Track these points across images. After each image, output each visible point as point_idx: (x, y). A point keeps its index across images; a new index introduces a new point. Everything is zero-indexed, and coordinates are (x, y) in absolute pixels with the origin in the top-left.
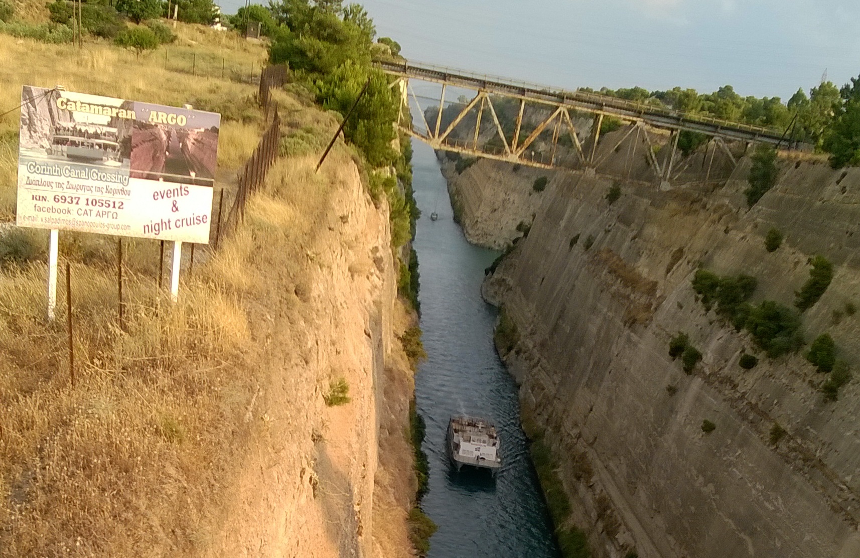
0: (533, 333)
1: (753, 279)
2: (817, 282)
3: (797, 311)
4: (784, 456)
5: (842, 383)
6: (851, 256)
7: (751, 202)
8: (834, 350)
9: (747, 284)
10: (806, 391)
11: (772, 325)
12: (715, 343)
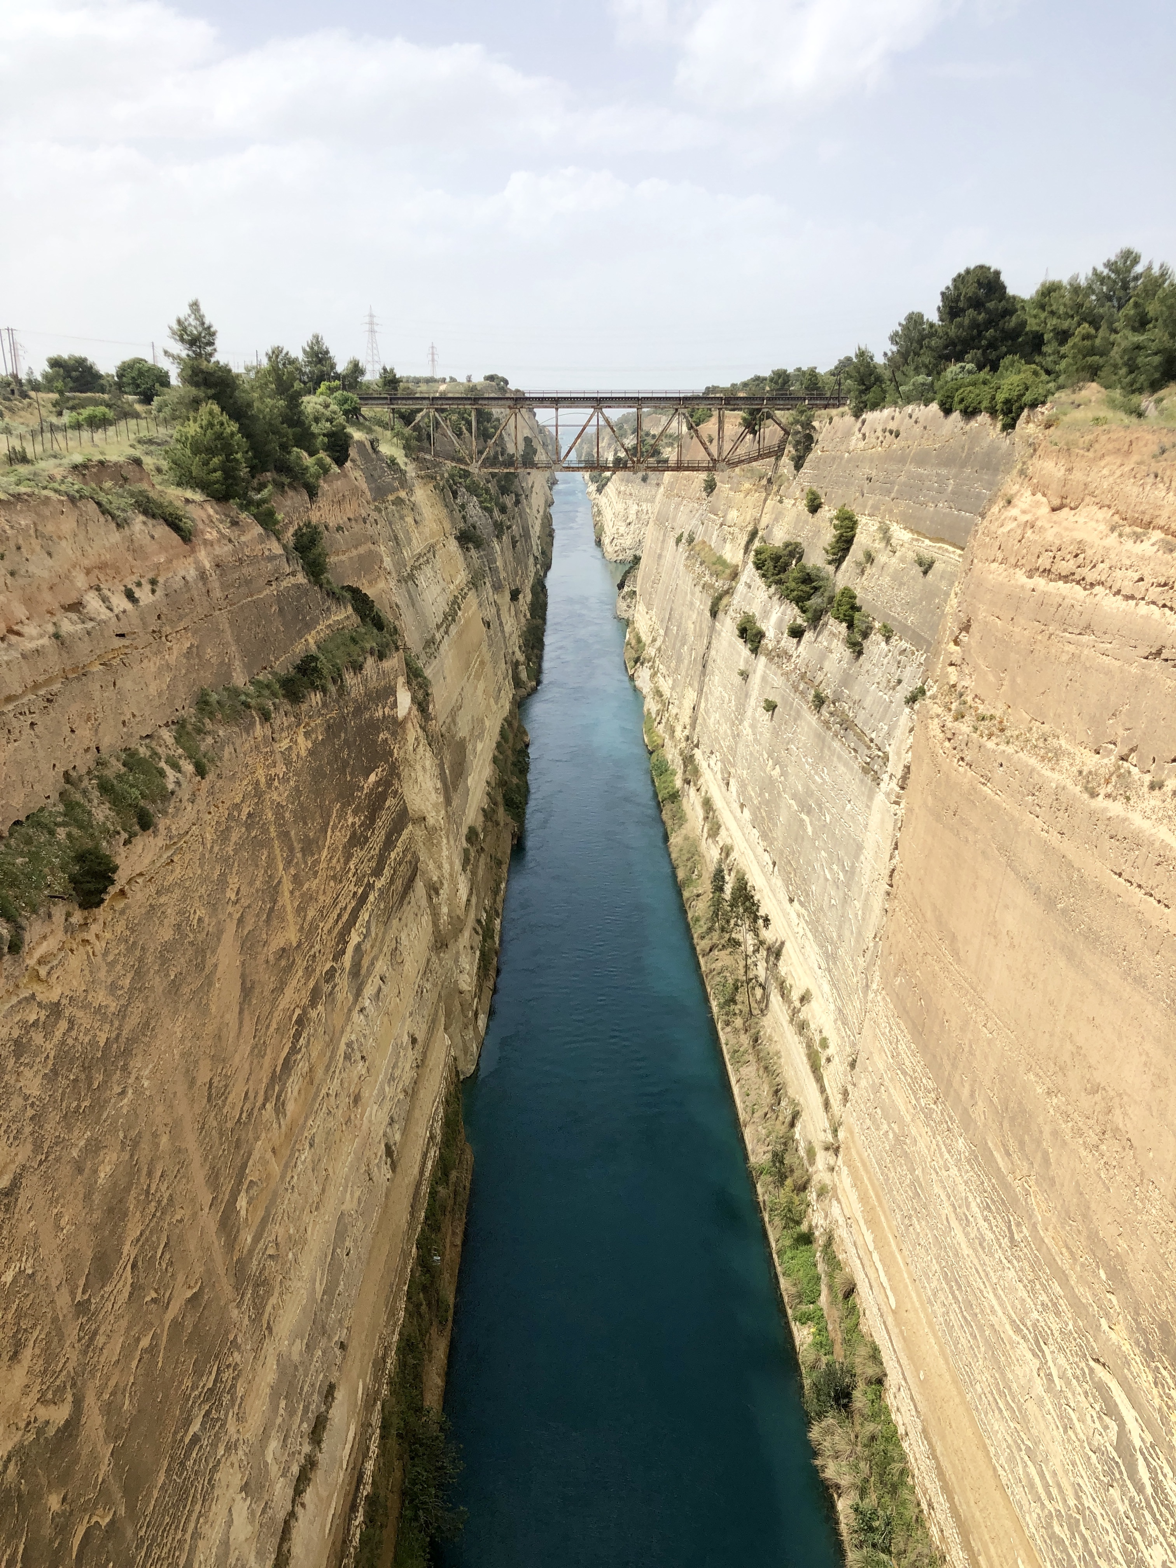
0: (654, 640)
1: (797, 545)
2: (841, 536)
3: (831, 568)
4: (826, 723)
5: (865, 635)
6: (870, 502)
7: (798, 466)
8: (858, 602)
9: (794, 551)
10: (840, 651)
11: (806, 588)
12: (774, 617)
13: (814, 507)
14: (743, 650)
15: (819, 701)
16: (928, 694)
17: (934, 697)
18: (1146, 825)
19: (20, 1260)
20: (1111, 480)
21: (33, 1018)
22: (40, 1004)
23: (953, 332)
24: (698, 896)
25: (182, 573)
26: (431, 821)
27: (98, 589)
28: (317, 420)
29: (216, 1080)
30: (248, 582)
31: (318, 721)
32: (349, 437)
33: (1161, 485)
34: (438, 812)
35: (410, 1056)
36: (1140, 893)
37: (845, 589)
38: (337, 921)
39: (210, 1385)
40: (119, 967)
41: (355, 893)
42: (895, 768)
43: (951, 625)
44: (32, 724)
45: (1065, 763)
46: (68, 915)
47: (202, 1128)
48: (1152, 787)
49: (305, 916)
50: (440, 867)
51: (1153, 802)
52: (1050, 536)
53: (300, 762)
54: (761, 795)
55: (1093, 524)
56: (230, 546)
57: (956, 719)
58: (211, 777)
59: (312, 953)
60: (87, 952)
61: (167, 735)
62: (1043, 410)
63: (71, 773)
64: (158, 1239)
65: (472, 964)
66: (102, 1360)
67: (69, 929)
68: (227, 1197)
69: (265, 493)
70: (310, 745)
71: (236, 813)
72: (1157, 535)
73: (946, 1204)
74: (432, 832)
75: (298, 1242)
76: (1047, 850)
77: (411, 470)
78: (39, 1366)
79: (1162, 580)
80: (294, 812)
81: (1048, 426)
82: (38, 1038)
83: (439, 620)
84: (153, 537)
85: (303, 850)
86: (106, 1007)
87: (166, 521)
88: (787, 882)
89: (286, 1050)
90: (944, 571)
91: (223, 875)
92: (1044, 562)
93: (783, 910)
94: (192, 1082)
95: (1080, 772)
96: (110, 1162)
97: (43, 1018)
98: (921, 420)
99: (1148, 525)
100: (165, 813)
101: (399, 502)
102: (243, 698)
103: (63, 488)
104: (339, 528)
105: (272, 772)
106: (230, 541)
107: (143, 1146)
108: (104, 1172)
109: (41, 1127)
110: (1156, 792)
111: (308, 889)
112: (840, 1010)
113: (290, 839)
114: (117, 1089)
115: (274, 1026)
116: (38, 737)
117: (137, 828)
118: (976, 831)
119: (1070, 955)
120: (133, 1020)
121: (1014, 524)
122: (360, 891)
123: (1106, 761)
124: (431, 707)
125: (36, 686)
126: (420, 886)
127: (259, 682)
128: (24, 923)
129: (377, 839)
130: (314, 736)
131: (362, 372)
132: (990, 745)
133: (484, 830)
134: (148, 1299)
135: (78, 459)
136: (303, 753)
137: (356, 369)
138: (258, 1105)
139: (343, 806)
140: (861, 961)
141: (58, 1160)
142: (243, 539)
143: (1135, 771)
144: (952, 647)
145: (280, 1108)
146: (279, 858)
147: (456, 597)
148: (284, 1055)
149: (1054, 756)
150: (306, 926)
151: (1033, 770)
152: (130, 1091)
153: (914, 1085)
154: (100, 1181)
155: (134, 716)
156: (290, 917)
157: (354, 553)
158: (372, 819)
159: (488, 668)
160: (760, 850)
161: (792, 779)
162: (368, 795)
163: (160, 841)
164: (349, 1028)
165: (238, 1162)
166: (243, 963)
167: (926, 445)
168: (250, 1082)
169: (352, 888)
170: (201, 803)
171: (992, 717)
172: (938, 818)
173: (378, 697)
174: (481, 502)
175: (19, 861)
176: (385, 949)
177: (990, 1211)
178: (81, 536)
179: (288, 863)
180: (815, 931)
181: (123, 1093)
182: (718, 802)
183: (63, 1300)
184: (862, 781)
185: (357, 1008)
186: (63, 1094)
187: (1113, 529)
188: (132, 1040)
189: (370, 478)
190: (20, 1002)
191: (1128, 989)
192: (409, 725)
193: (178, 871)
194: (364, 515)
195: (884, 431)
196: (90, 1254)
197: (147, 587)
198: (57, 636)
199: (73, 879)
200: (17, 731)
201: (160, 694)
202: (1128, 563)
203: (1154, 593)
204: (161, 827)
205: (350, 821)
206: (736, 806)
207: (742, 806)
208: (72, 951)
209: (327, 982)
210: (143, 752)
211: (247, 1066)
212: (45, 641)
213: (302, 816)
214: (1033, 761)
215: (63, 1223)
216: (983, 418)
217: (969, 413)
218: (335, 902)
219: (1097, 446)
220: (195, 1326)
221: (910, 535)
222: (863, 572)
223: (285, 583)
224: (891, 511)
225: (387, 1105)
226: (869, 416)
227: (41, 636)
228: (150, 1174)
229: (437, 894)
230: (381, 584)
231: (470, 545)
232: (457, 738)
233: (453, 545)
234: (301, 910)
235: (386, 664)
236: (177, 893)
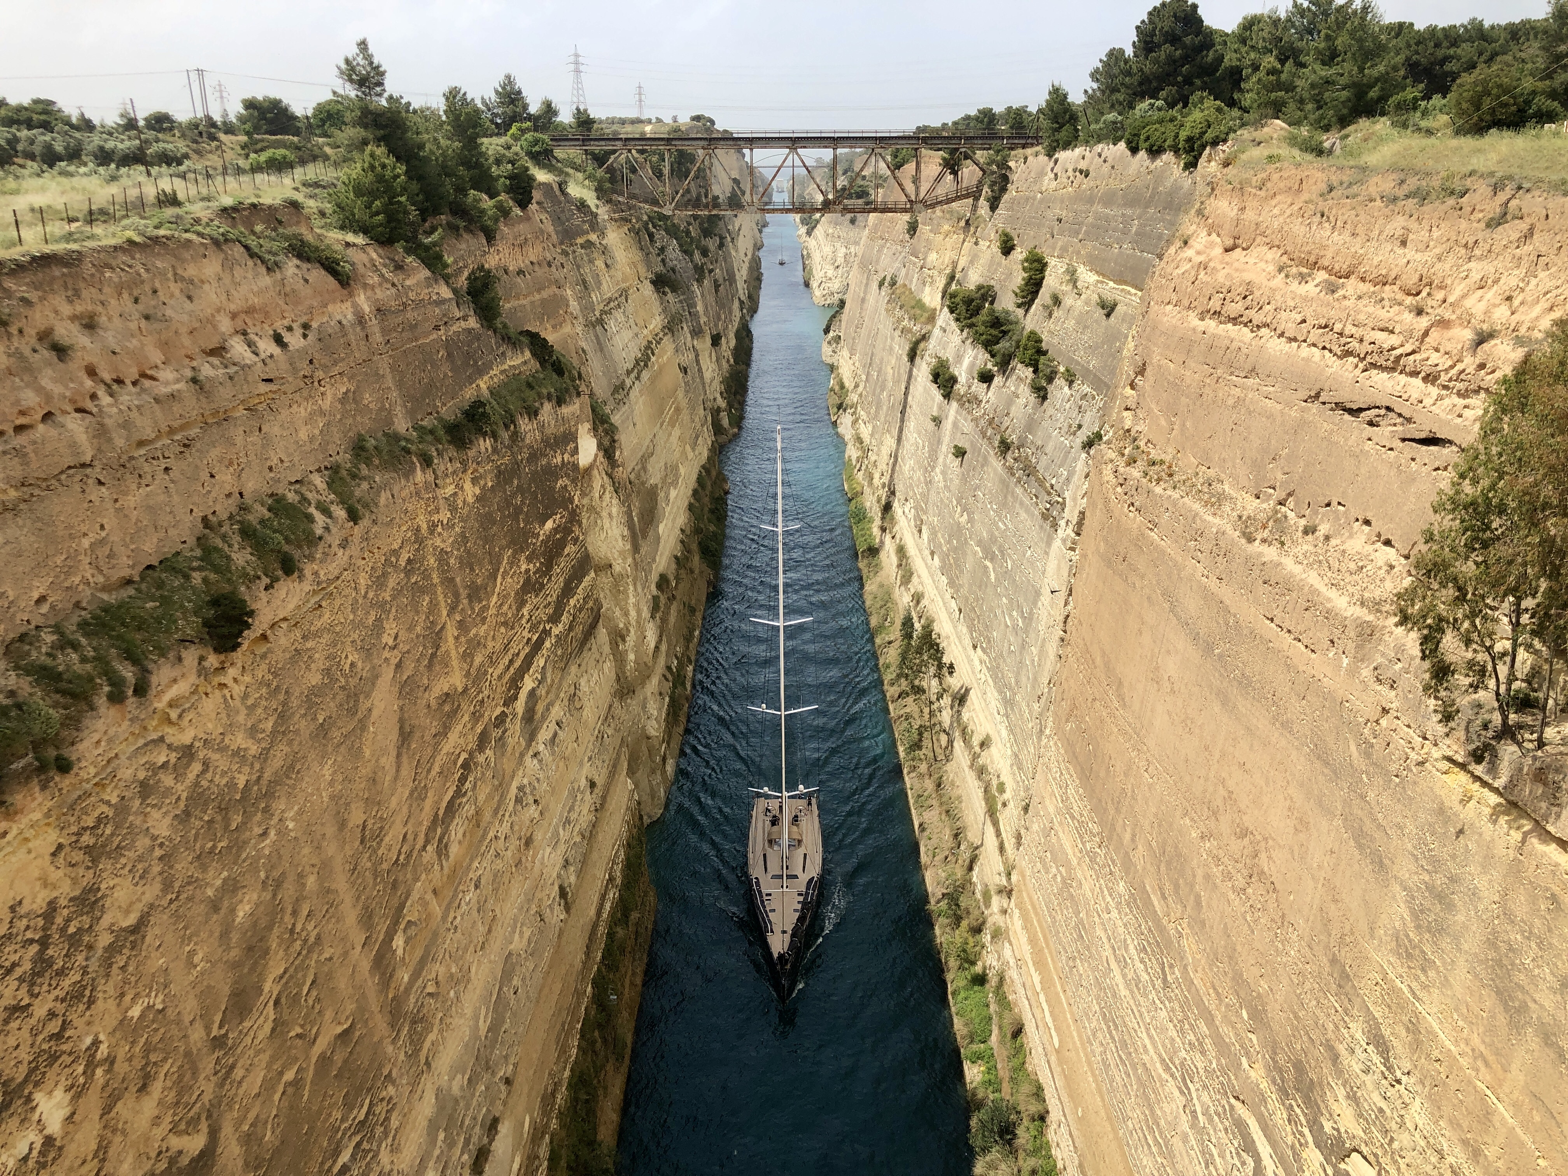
0: (857, 386)
1: (990, 288)
2: (1030, 278)
3: (1020, 312)
4: (1011, 468)
5: (1050, 380)
6: (1060, 244)
7: (993, 208)
8: (1044, 346)
9: (986, 294)
10: (1026, 395)
11: (995, 332)
12: (966, 362)
13: (1007, 249)
14: (937, 394)
15: (1005, 447)
16: (1105, 439)
17: (1109, 442)
18: (1297, 569)
19: (148, 995)
20: (1281, 219)
21: (162, 759)
22: (170, 747)
23: (1149, 67)
24: (890, 643)
25: (338, 318)
26: (617, 568)
27: (245, 333)
28: (498, 162)
29: (370, 822)
30: (413, 327)
31: (488, 467)
32: (532, 179)
33: (1327, 225)
34: (624, 559)
35: (589, 800)
36: (1289, 639)
37: (1032, 333)
38: (508, 667)
39: (362, 1117)
40: (260, 711)
41: (529, 639)
42: (1071, 514)
43: (1127, 369)
44: (167, 469)
45: (1227, 508)
46: (202, 659)
47: (355, 869)
48: (1306, 532)
49: (472, 662)
50: (626, 614)
51: (1305, 547)
52: (1221, 277)
53: (467, 509)
54: (949, 542)
55: (1262, 265)
56: (393, 290)
57: (1128, 464)
58: (365, 523)
59: (480, 697)
60: (224, 696)
61: (318, 481)
62: (1225, 148)
63: (210, 517)
64: (305, 976)
65: (660, 710)
66: (241, 1092)
67: (202, 672)
68: (381, 937)
69: (435, 236)
70: (478, 491)
71: (393, 559)
72: (1322, 276)
73: (1107, 946)
74: (618, 580)
75: (462, 980)
76: (1207, 595)
77: (603, 212)
78: (171, 1097)
79: (1323, 322)
80: (460, 559)
81: (1226, 164)
82: (168, 780)
83: (630, 366)
84: (306, 281)
85: (469, 597)
86: (245, 749)
87: (322, 265)
88: (971, 629)
89: (450, 793)
90: (1125, 314)
91: (378, 620)
92: (1215, 304)
93: (968, 657)
94: (342, 825)
95: (1240, 517)
96: (249, 902)
97: (173, 760)
98: (1109, 159)
99: (1314, 265)
100: (311, 558)
101: (588, 245)
102: (403, 443)
103: (207, 231)
104: (520, 272)
105: (435, 518)
106: (393, 285)
107: (285, 885)
108: (243, 911)
109: (171, 867)
110: (1310, 537)
111: (476, 635)
112: (1016, 756)
113: (455, 586)
114: (258, 830)
115: (436, 769)
116: (172, 481)
117: (280, 573)
118: (1142, 577)
119: (1225, 702)
120: (277, 762)
121: (1189, 266)
122: (535, 638)
123: (1265, 505)
124: (617, 453)
125: (172, 431)
126: (602, 634)
127: (422, 427)
128: (151, 666)
129: (555, 586)
130: (482, 483)
131: (555, 113)
132: (1158, 490)
133: (677, 578)
134: (292, 1034)
135: (228, 201)
136: (470, 499)
137: (549, 110)
138: (418, 847)
139: (515, 552)
140: (1036, 706)
141: (190, 899)
142: (408, 283)
143: (1291, 515)
144: (1128, 391)
145: (442, 850)
146: (443, 604)
147: (650, 342)
148: (447, 797)
149: (1217, 501)
150: (473, 672)
151: (1197, 514)
152: (272, 833)
153: (1081, 831)
154: (238, 920)
155: (282, 461)
156: (455, 663)
157: (537, 297)
158: (549, 565)
159: (685, 416)
160: (948, 596)
161: (978, 525)
162: (545, 542)
163: (307, 586)
164: (520, 773)
165: (395, 902)
166: (401, 709)
167: (1114, 184)
168: (409, 825)
169: (526, 634)
170: (354, 549)
171: (1162, 462)
172: (1109, 564)
173: (557, 443)
174: (681, 246)
175: (150, 605)
176: (562, 695)
177: (1146, 953)
178: (227, 280)
179: (452, 609)
180: (995, 678)
181: (265, 834)
182: (912, 550)
183: (197, 1035)
184: (1041, 527)
185: (531, 753)
186: (196, 836)
187: (1280, 270)
188: (275, 782)
189: (557, 220)
190: (146, 745)
191: (1276, 735)
192: (595, 472)
193: (327, 616)
194: (549, 257)
195: (1075, 171)
196: (226, 990)
197: (299, 331)
198: (194, 380)
199: (206, 624)
200: (149, 477)
201: (312, 439)
202: (1292, 304)
203: (1315, 335)
204: (308, 572)
205: (524, 567)
206: (927, 553)
207: (932, 553)
208: (206, 694)
209: (496, 726)
210: (292, 497)
211: (405, 810)
212: (181, 386)
213: (468, 562)
214: (1197, 506)
215: (196, 959)
216: (1168, 157)
217: (1155, 152)
218: (506, 648)
219: (1269, 185)
220: (346, 1061)
221: (1096, 277)
222: (1050, 315)
223: (455, 328)
224: (1078, 253)
225: (562, 848)
226: (1063, 155)
227: (178, 381)
228: (295, 913)
229: (624, 640)
230: (567, 329)
231: (667, 289)
232: (648, 485)
233: (648, 289)
234: (467, 656)
235: (566, 410)
236: (326, 638)
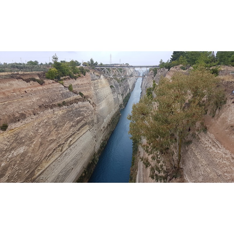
2: (154, 87)
3: (152, 91)
29: (32, 155)
30: (54, 91)
31: (66, 110)
38: (66, 137)
40: (10, 139)
58: (37, 116)
59: (59, 140)
60: (3, 137)
70: (63, 113)
71: (43, 121)
80: (57, 122)
84: (34, 84)
86: (7, 144)
87: (38, 82)
89: (50, 153)
91: (38, 129)
100: (24, 120)
101: (98, 81)
105: (53, 116)
107: (12, 162)
108: (3, 164)
111: (59, 132)
114: (8, 154)
115: (48, 149)
117: (17, 121)
120: (13, 146)
122: (73, 133)
129: (79, 126)
136: (61, 114)
137: (96, 63)
138: (42, 159)
139: (70, 121)
142: (54, 85)
146: (53, 127)
150: (58, 137)
156: (54, 135)
158: (78, 123)
162: (77, 120)
165: (36, 166)
166: (41, 141)
168: (41, 156)
169: (71, 132)
173: (82, 107)
179: (55, 128)
185: (69, 148)
188: (12, 148)
189: (92, 78)
193: (27, 128)
194: (89, 83)
195: (161, 71)
201: (30, 105)
204: (23, 122)
205: (71, 124)
209: (62, 144)
218: (66, 134)
223: (64, 91)
231: (112, 87)
233: (109, 87)
234: (57, 135)
236: (26, 130)
